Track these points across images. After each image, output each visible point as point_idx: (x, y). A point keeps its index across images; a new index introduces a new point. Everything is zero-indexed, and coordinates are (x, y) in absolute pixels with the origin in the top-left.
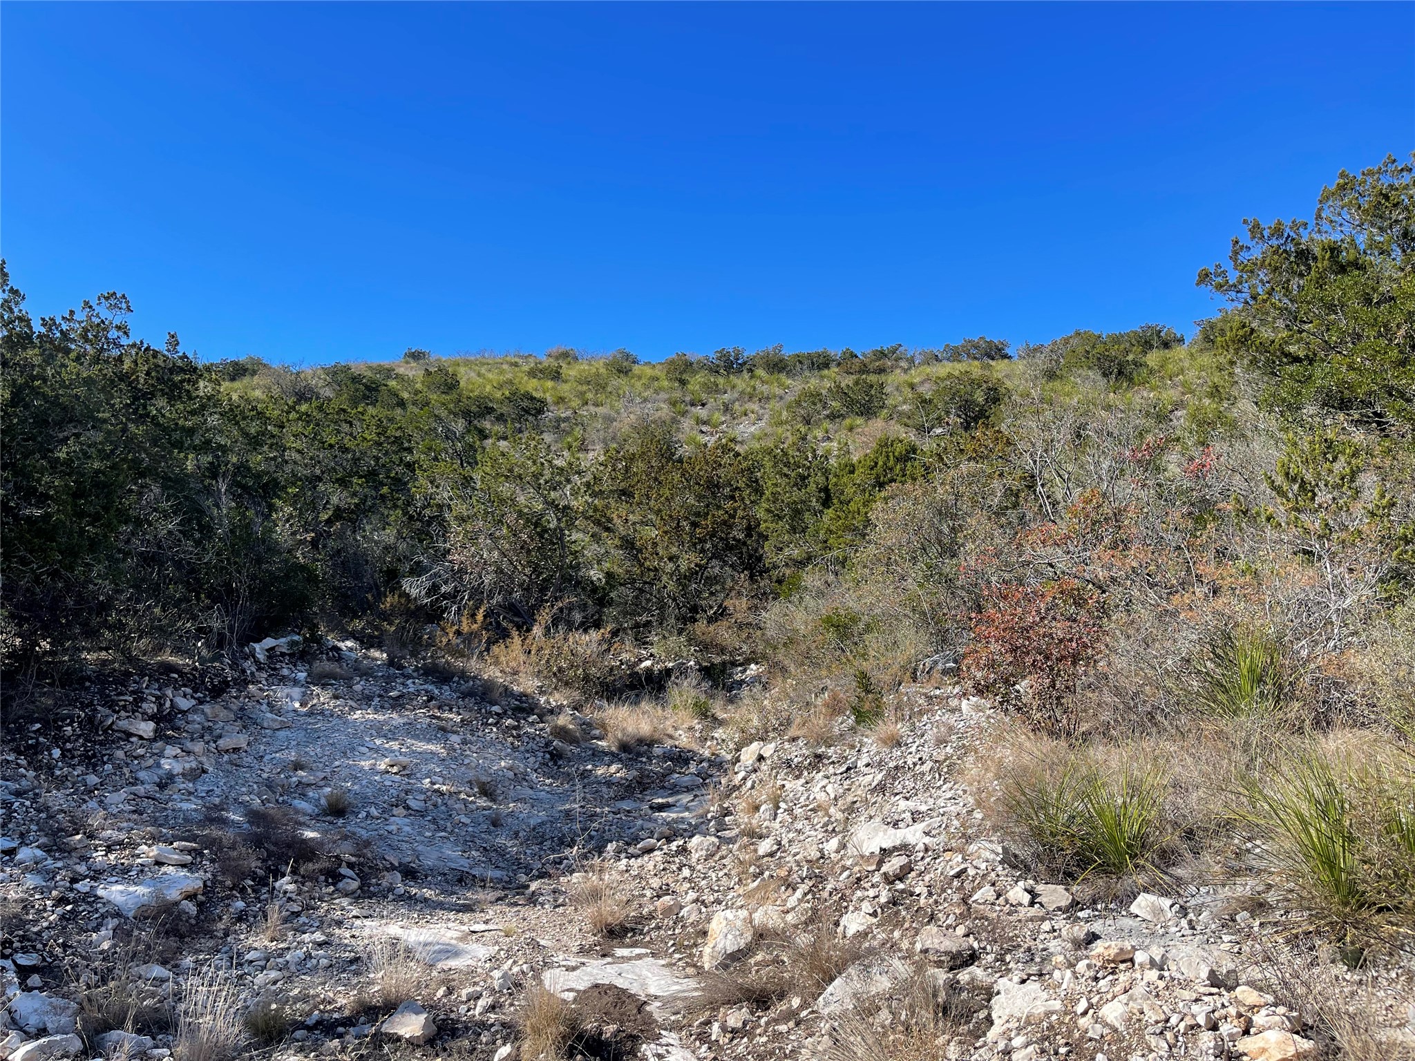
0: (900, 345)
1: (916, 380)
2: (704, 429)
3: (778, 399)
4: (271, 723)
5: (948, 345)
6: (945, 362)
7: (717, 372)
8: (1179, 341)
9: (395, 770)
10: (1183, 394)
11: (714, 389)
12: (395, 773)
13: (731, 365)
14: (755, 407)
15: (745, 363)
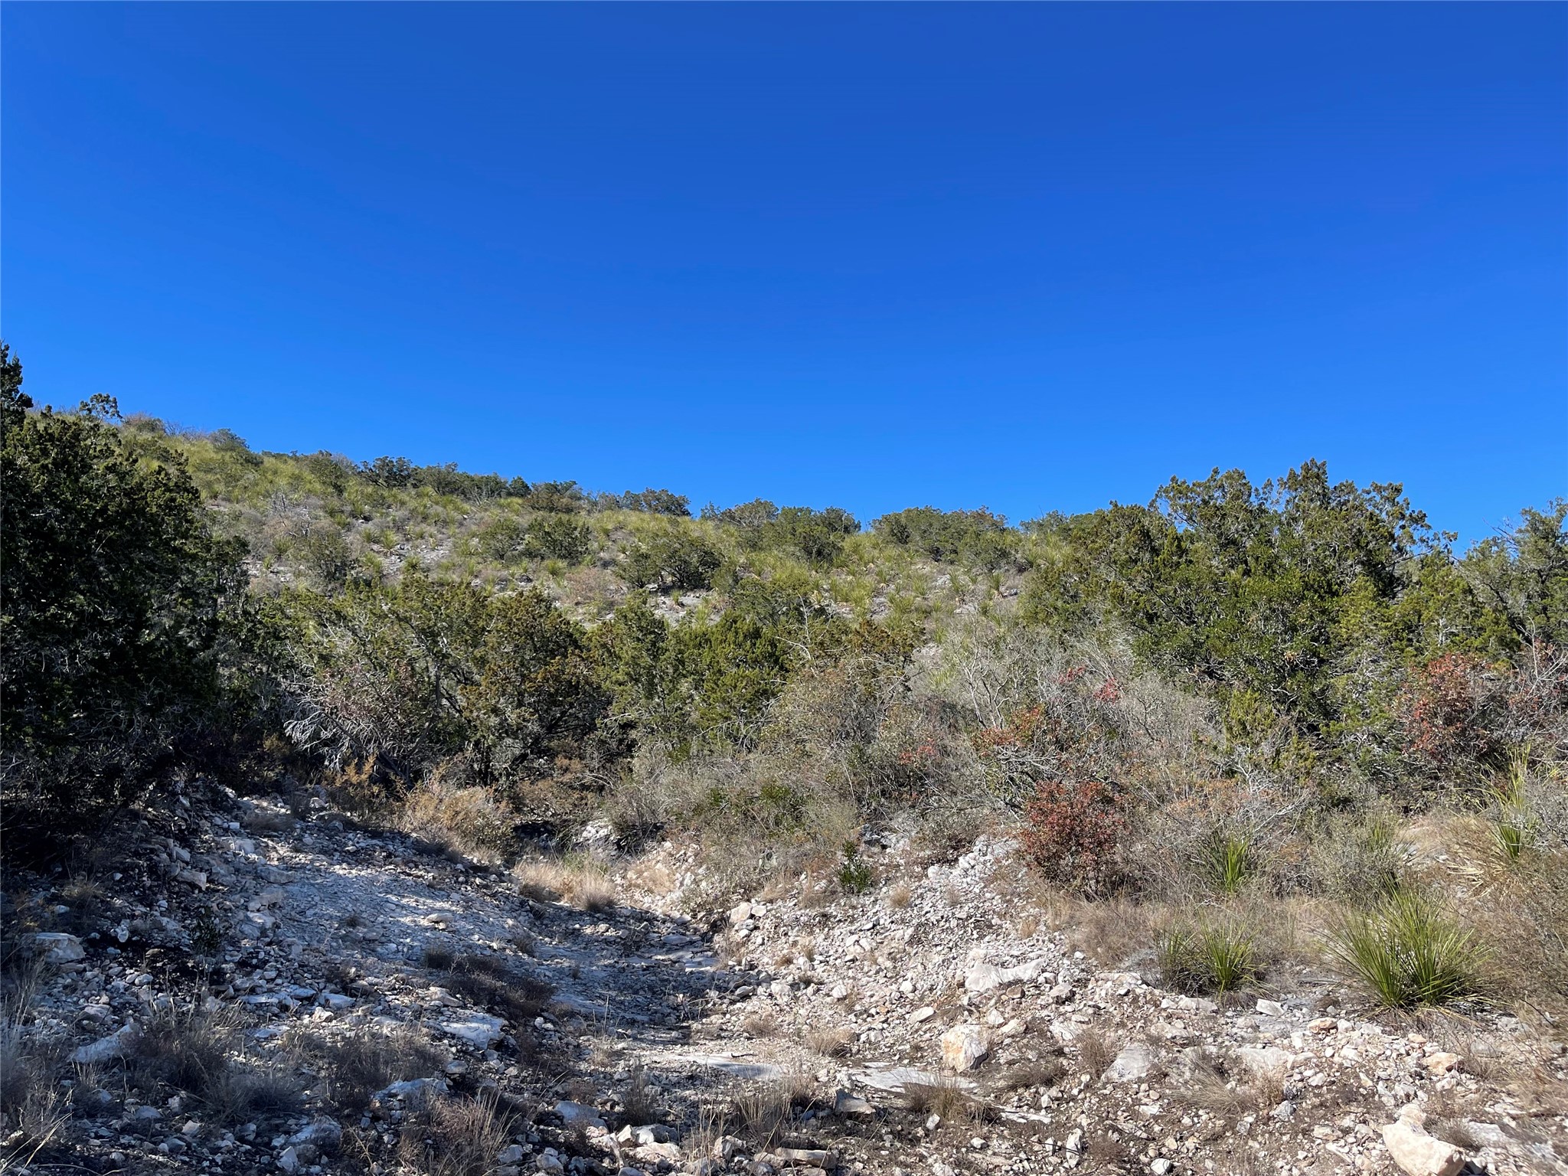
0: (575, 483)
1: (610, 527)
2: (375, 547)
3: (457, 524)
4: (278, 877)
5: (628, 492)
6: (625, 510)
7: (376, 482)
8: (856, 527)
9: (442, 926)
10: (879, 582)
11: (381, 503)
12: (443, 930)
13: (396, 476)
14: (433, 530)
15: (409, 476)
